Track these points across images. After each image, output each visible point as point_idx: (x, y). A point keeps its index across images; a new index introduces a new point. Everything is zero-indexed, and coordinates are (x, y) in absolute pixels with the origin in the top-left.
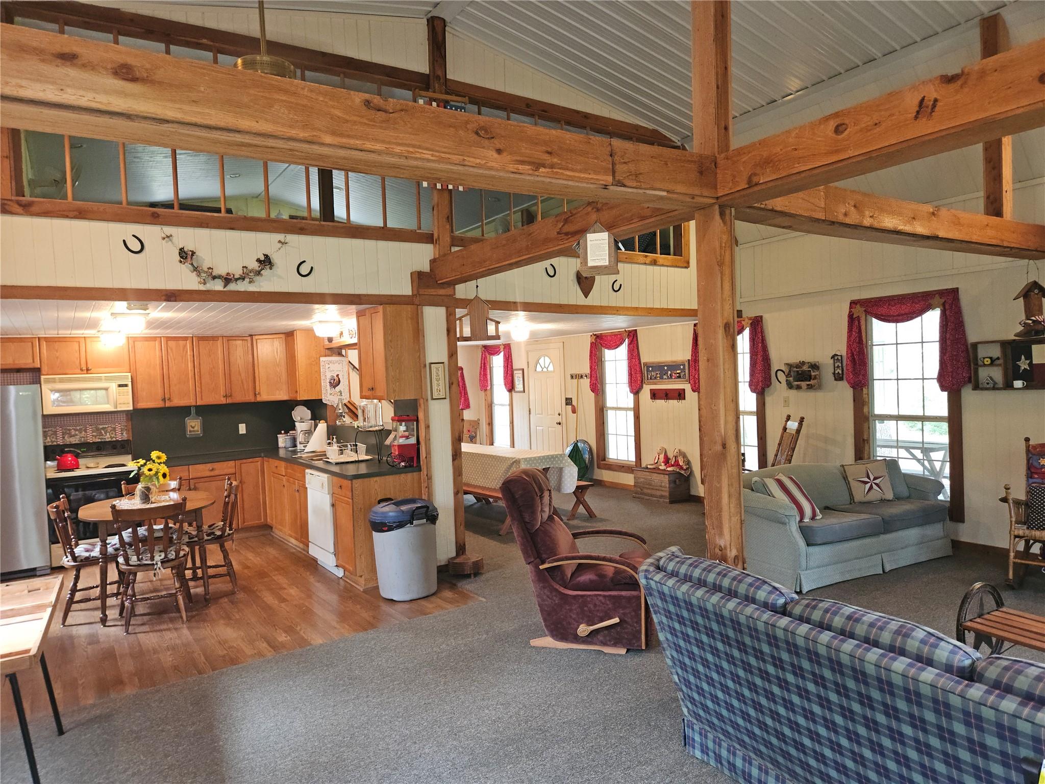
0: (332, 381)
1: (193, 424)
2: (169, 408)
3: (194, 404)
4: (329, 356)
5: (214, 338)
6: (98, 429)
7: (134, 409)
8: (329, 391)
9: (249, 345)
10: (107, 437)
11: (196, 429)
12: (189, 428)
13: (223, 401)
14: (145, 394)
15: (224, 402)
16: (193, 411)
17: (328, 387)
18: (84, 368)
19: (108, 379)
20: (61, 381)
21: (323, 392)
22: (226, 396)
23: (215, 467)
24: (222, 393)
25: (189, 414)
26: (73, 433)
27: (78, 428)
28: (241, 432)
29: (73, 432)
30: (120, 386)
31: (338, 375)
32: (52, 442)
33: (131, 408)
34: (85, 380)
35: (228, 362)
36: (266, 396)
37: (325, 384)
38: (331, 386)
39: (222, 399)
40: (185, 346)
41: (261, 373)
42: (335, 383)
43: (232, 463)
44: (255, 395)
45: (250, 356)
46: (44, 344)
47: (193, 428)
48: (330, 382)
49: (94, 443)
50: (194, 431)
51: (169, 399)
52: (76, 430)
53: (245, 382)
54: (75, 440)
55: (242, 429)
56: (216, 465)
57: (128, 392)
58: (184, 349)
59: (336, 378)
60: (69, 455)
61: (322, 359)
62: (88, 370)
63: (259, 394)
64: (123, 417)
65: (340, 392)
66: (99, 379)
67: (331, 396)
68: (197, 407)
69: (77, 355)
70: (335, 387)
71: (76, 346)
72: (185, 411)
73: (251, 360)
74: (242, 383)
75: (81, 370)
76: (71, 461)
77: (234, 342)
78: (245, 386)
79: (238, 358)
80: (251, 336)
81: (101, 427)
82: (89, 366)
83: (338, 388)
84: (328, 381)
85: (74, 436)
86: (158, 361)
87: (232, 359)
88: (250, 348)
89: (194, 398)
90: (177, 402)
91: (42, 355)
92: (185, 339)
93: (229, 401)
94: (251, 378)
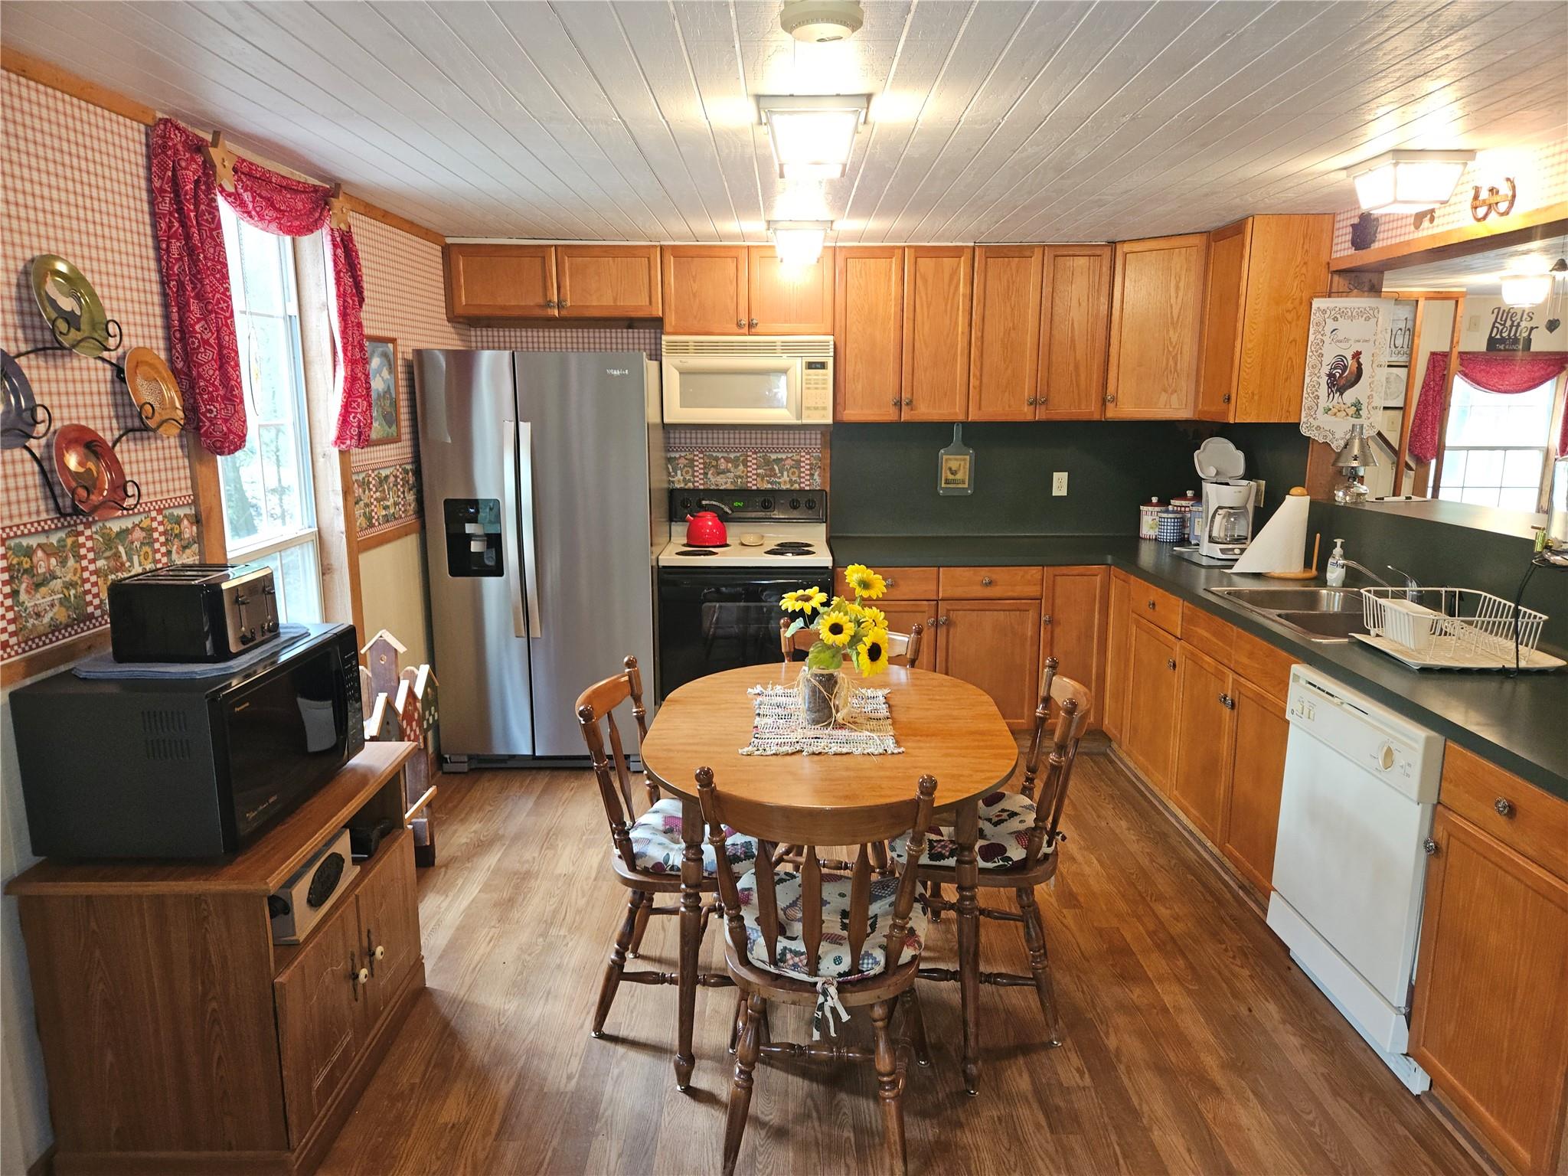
0: (1337, 372)
1: (954, 465)
2: (907, 424)
3: (961, 417)
4: (1340, 294)
5: (1020, 252)
6: (768, 462)
7: (837, 424)
8: (1323, 402)
9: (1105, 269)
10: (784, 482)
11: (959, 476)
12: (945, 474)
13: (1026, 413)
14: (860, 387)
15: (1029, 418)
16: (957, 433)
17: (1324, 389)
18: (745, 322)
19: (788, 348)
20: (700, 349)
21: (1307, 402)
22: (1034, 403)
23: (994, 577)
24: (1027, 393)
25: (947, 441)
26: (723, 467)
27: (732, 456)
28: (1056, 492)
29: (723, 465)
30: (811, 366)
31: (1357, 355)
32: (686, 481)
33: (829, 421)
34: (743, 349)
35: (1047, 316)
36: (1128, 407)
37: (1316, 380)
38: (1331, 385)
39: (1026, 409)
40: (954, 272)
41: (1127, 345)
42: (1344, 378)
43: (1034, 572)
44: (1104, 402)
45: (1104, 300)
46: (671, 261)
47: (954, 473)
48: (1331, 376)
49: (758, 490)
50: (954, 482)
51: (910, 403)
52: (727, 460)
53: (1082, 369)
54: (724, 483)
55: (1060, 484)
56: (1000, 574)
57: (825, 381)
58: (951, 279)
59: (1350, 362)
60: (709, 515)
61: (1318, 303)
62: (751, 325)
63: (1114, 399)
64: (816, 439)
65: (1357, 406)
66: (770, 349)
67: (1328, 418)
68: (966, 425)
69: (732, 289)
70: (1341, 391)
71: (731, 265)
72: (938, 433)
73: (1104, 308)
74: (1077, 368)
75: (739, 325)
76: (711, 528)
77: (1069, 261)
78: (1083, 377)
79: (1075, 303)
80: (1113, 244)
81: (774, 456)
82: (753, 316)
83: (1350, 395)
84: (1326, 370)
85: (723, 472)
86: (893, 309)
87: (1059, 310)
88: (1106, 279)
89: (964, 404)
90: (927, 411)
91: (666, 290)
92: (957, 252)
93: (1041, 415)
94: (1098, 359)
